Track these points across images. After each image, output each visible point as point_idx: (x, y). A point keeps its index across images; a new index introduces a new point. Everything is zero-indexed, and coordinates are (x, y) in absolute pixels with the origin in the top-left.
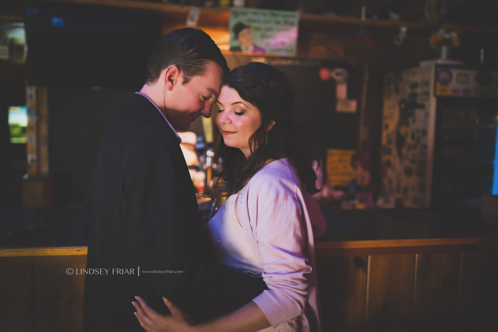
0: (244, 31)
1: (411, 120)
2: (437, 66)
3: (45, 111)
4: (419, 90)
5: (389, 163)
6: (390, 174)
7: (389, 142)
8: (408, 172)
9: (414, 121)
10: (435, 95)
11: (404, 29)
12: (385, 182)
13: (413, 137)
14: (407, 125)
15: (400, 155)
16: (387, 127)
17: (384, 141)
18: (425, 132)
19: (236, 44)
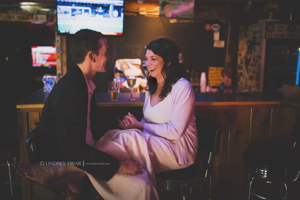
0: (167, 6)
1: (253, 51)
2: (267, 22)
3: (65, 48)
4: (257, 35)
5: (241, 74)
6: (242, 79)
7: (242, 63)
8: (251, 78)
9: (255, 51)
10: (265, 38)
11: (250, 3)
12: (239, 84)
13: (254, 60)
14: (251, 53)
15: (247, 69)
16: (240, 55)
17: (239, 63)
18: (260, 57)
19: (163, 12)
